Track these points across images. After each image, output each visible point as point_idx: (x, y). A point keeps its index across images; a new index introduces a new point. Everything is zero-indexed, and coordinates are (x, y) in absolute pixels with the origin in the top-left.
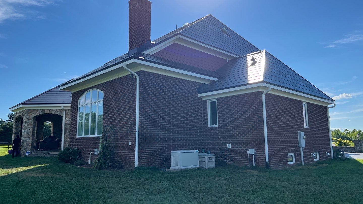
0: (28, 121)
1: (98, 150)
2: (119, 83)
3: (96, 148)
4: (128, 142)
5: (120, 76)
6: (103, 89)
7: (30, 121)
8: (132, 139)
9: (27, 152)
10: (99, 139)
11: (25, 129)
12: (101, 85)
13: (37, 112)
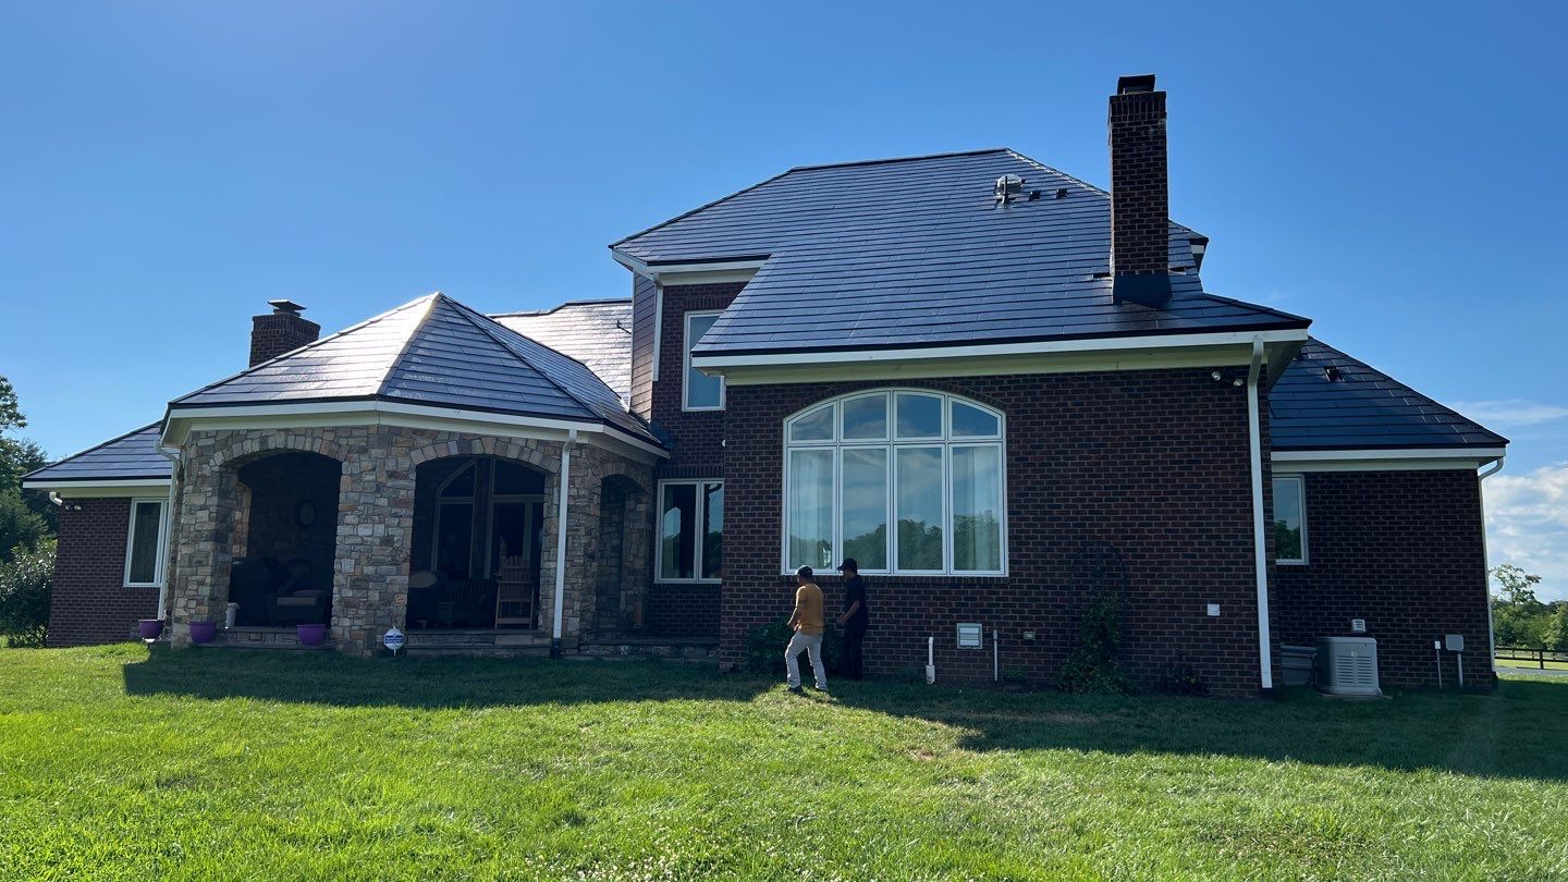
0: (388, 484)
1: (984, 630)
2: (1122, 390)
3: (966, 619)
4: (1201, 602)
5: (1124, 367)
6: (997, 399)
7: (402, 482)
8: (1226, 595)
9: (390, 633)
10: (982, 586)
11: (374, 523)
12: (984, 383)
13: (434, 444)
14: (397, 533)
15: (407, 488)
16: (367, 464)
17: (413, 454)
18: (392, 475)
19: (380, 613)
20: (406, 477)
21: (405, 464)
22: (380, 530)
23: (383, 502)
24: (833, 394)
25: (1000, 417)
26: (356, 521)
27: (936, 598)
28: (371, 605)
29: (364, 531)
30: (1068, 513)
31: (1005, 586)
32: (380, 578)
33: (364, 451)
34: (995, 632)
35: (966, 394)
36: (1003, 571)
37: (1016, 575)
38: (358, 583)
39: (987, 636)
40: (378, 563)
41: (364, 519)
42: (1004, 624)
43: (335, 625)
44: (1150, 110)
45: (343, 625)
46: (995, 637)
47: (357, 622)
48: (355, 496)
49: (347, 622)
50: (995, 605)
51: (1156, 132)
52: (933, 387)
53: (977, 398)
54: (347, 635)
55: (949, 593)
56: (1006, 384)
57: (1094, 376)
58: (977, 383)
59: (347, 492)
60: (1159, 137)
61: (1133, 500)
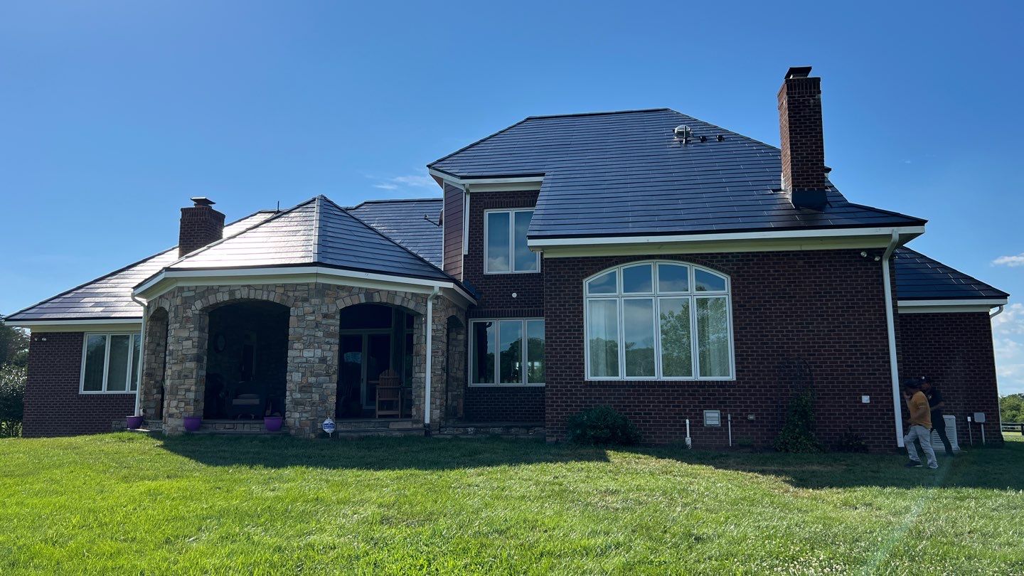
0: (323, 322)
1: (721, 414)
2: (805, 263)
3: (709, 408)
4: (858, 394)
5: (804, 248)
6: (725, 268)
7: (331, 321)
8: (872, 390)
9: (326, 422)
10: (719, 387)
11: (314, 348)
12: (716, 257)
13: (350, 296)
14: (329, 355)
15: (335, 324)
16: (308, 309)
17: (338, 302)
18: (325, 316)
19: (320, 409)
20: (333, 318)
21: (333, 309)
22: (319, 353)
23: (320, 334)
24: (617, 263)
25: (727, 280)
26: (301, 347)
27: (689, 395)
28: (314, 403)
29: (307, 354)
30: (773, 339)
31: (734, 386)
32: (319, 385)
33: (306, 300)
34: (729, 416)
35: (705, 264)
36: (732, 377)
37: (741, 379)
38: (304, 389)
39: (723, 418)
40: (318, 375)
41: (308, 346)
42: (734, 410)
43: (289, 417)
44: (810, 88)
45: (294, 417)
46: (729, 419)
47: (304, 415)
48: (301, 330)
49: (297, 415)
50: (727, 399)
51: (815, 103)
52: (683, 260)
53: (713, 267)
54: (297, 424)
55: (697, 391)
56: (730, 258)
57: (787, 253)
58: (712, 258)
59: (294, 327)
60: (816, 106)
61: (814, 331)
